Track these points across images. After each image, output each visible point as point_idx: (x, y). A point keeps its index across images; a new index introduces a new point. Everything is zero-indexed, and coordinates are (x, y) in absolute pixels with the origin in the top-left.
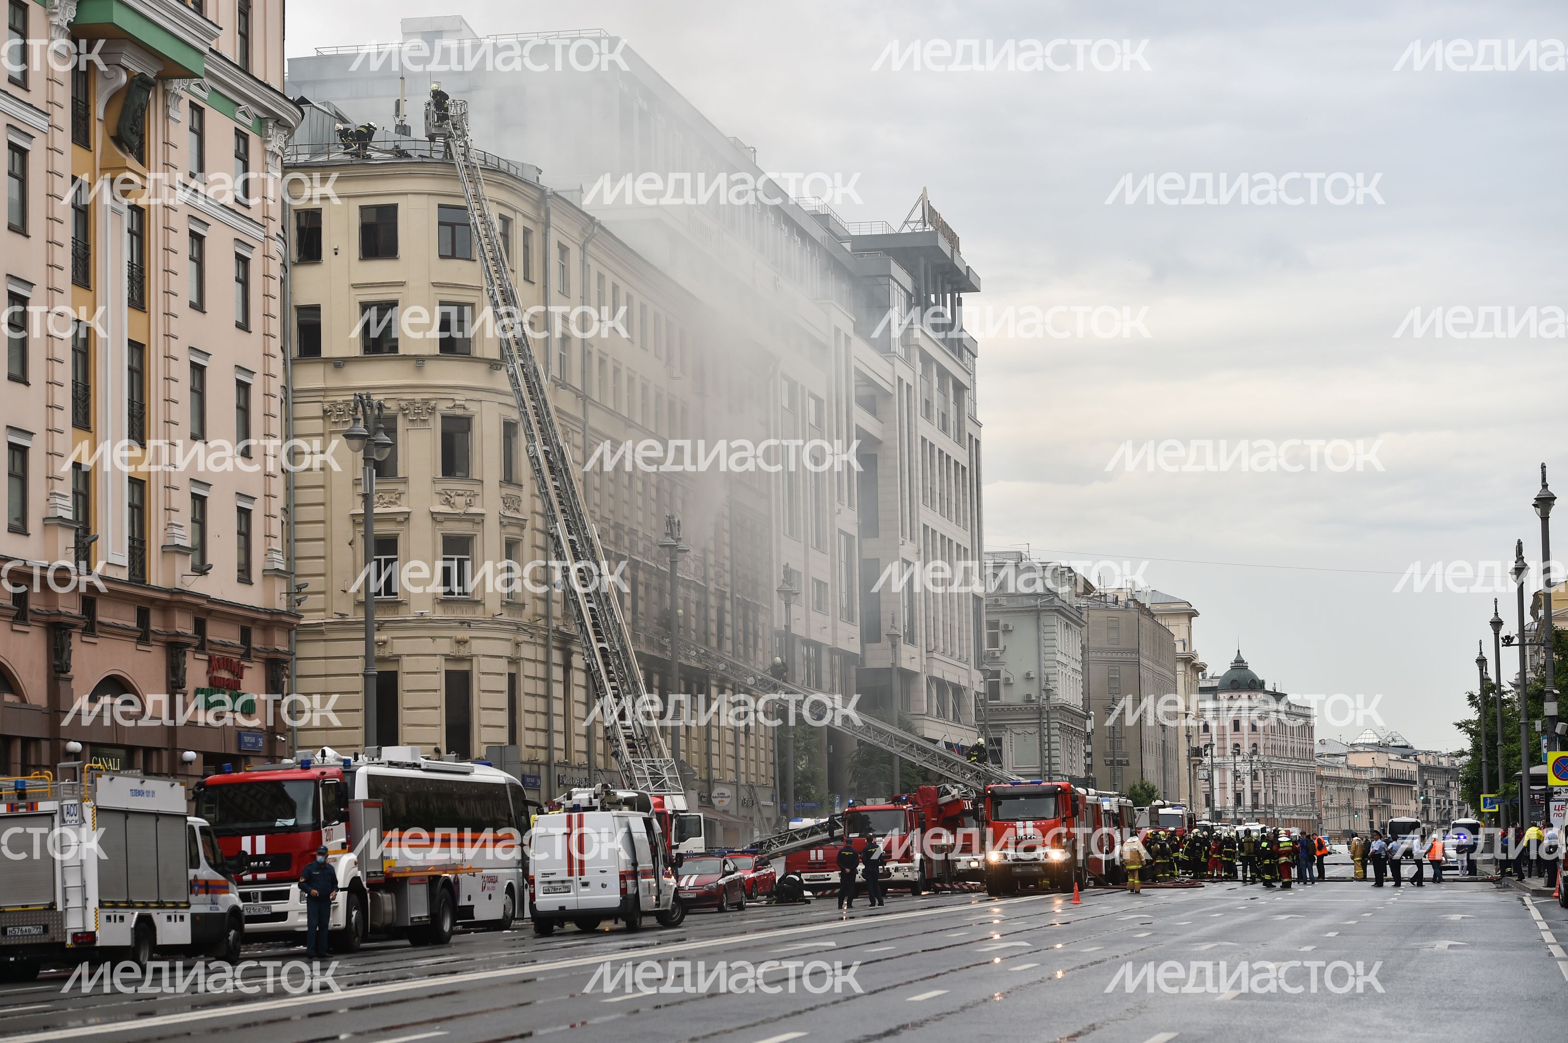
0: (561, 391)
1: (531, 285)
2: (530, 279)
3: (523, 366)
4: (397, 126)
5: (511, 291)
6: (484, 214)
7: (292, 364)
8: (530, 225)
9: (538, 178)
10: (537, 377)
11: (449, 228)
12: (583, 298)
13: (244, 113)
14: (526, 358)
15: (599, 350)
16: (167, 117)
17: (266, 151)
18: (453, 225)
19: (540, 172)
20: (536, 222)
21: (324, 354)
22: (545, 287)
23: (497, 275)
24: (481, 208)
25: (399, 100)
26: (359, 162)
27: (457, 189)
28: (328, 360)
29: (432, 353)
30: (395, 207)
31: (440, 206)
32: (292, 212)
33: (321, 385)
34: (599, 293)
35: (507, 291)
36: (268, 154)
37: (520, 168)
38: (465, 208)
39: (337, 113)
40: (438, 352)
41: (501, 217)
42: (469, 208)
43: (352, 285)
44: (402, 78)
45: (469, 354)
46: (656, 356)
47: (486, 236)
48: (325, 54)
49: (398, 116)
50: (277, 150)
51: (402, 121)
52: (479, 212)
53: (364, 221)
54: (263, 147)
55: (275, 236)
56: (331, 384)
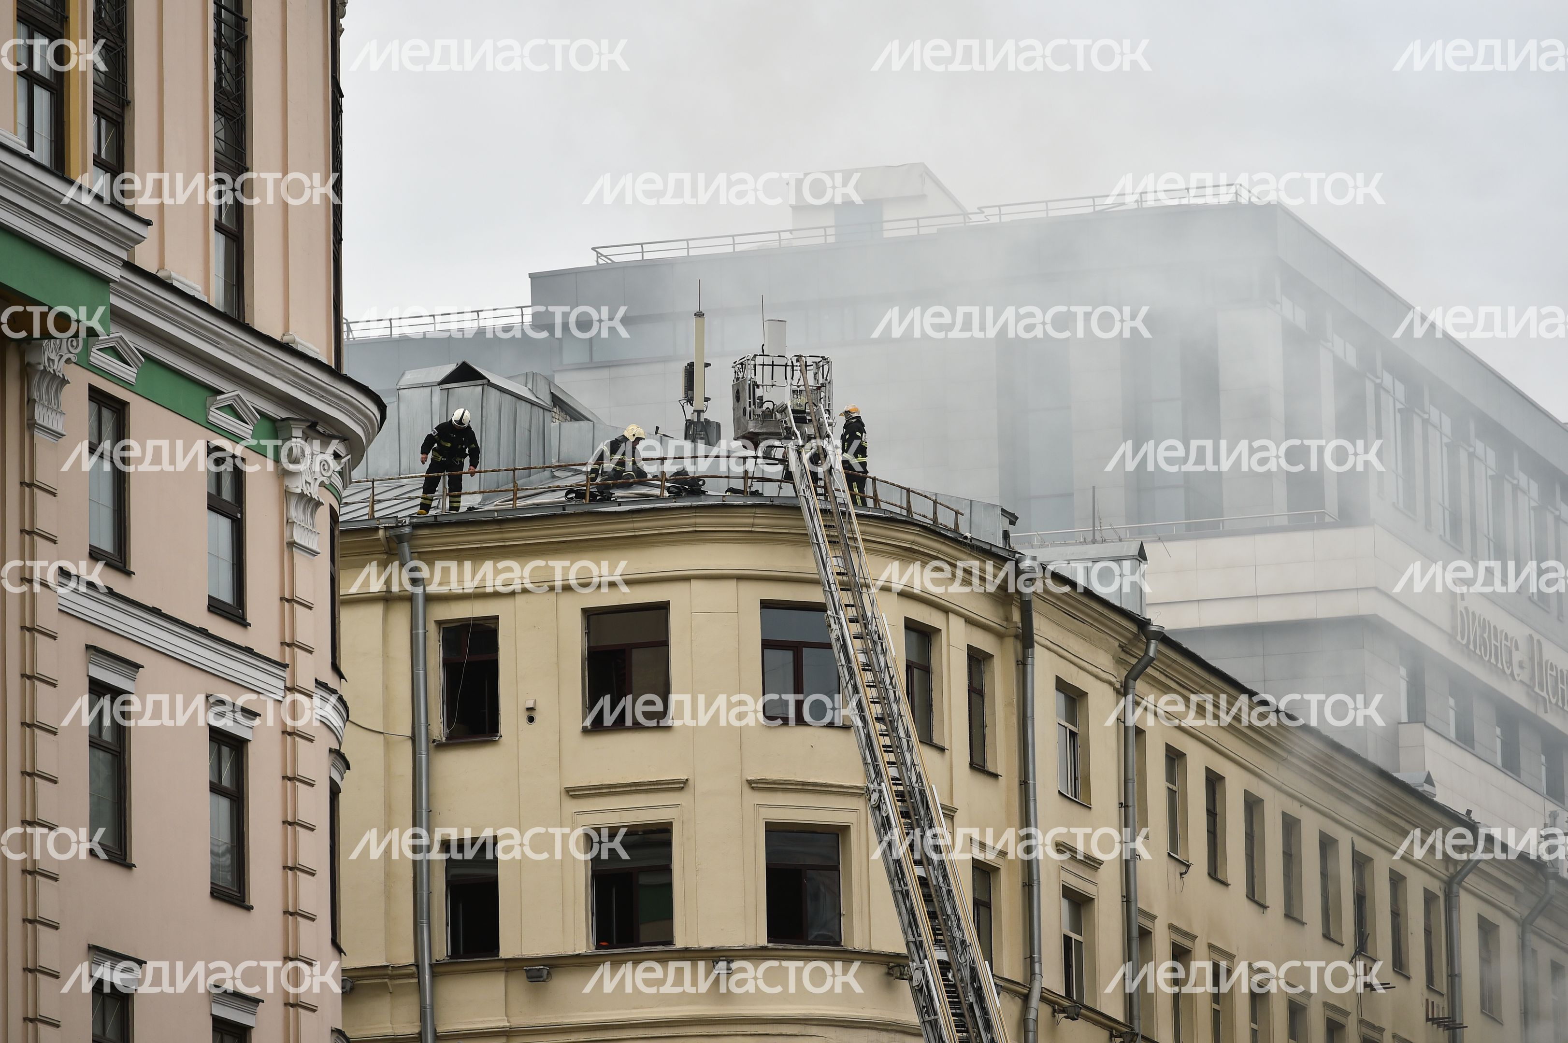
0: (1065, 1023)
1: (989, 781)
2: (990, 767)
3: (944, 966)
4: (689, 424)
5: (922, 793)
6: (864, 617)
7: (434, 975)
8: (984, 642)
9: (1006, 535)
10: (979, 992)
11: (789, 655)
12: (1124, 806)
13: (231, 409)
14: (953, 947)
15: (1171, 927)
16: (29, 425)
17: (287, 494)
18: (796, 648)
19: (1013, 519)
20: (1000, 636)
21: (507, 950)
22: (1025, 784)
23: (891, 757)
24: (857, 605)
25: (691, 365)
26: (579, 509)
27: (806, 565)
28: (514, 965)
29: (750, 943)
30: (663, 607)
31: (765, 605)
32: (432, 629)
33: (501, 1022)
34: (1172, 793)
35: (911, 794)
36: (293, 502)
37: (966, 512)
38: (821, 608)
39: (554, 398)
40: (763, 941)
41: (911, 625)
42: (830, 606)
43: (568, 791)
44: (699, 315)
45: (838, 943)
46: (1327, 936)
47: (867, 667)
48: (617, 259)
49: (690, 400)
50: (314, 491)
51: (699, 412)
52: (852, 612)
53: (592, 645)
54: (281, 484)
55: (311, 686)
56: (520, 1020)
